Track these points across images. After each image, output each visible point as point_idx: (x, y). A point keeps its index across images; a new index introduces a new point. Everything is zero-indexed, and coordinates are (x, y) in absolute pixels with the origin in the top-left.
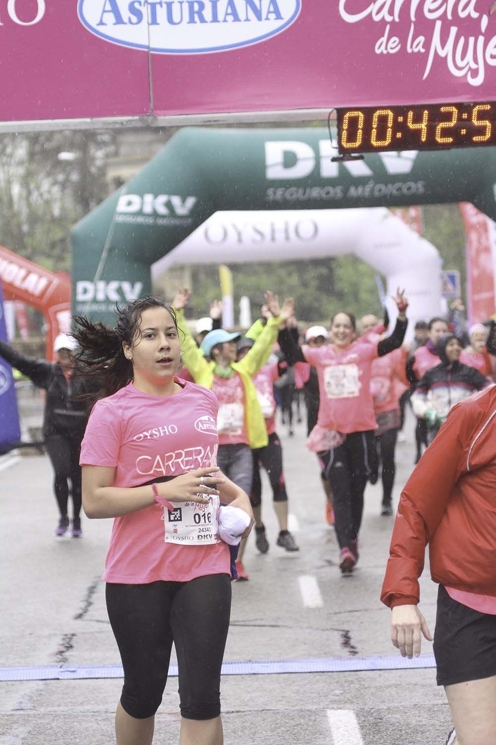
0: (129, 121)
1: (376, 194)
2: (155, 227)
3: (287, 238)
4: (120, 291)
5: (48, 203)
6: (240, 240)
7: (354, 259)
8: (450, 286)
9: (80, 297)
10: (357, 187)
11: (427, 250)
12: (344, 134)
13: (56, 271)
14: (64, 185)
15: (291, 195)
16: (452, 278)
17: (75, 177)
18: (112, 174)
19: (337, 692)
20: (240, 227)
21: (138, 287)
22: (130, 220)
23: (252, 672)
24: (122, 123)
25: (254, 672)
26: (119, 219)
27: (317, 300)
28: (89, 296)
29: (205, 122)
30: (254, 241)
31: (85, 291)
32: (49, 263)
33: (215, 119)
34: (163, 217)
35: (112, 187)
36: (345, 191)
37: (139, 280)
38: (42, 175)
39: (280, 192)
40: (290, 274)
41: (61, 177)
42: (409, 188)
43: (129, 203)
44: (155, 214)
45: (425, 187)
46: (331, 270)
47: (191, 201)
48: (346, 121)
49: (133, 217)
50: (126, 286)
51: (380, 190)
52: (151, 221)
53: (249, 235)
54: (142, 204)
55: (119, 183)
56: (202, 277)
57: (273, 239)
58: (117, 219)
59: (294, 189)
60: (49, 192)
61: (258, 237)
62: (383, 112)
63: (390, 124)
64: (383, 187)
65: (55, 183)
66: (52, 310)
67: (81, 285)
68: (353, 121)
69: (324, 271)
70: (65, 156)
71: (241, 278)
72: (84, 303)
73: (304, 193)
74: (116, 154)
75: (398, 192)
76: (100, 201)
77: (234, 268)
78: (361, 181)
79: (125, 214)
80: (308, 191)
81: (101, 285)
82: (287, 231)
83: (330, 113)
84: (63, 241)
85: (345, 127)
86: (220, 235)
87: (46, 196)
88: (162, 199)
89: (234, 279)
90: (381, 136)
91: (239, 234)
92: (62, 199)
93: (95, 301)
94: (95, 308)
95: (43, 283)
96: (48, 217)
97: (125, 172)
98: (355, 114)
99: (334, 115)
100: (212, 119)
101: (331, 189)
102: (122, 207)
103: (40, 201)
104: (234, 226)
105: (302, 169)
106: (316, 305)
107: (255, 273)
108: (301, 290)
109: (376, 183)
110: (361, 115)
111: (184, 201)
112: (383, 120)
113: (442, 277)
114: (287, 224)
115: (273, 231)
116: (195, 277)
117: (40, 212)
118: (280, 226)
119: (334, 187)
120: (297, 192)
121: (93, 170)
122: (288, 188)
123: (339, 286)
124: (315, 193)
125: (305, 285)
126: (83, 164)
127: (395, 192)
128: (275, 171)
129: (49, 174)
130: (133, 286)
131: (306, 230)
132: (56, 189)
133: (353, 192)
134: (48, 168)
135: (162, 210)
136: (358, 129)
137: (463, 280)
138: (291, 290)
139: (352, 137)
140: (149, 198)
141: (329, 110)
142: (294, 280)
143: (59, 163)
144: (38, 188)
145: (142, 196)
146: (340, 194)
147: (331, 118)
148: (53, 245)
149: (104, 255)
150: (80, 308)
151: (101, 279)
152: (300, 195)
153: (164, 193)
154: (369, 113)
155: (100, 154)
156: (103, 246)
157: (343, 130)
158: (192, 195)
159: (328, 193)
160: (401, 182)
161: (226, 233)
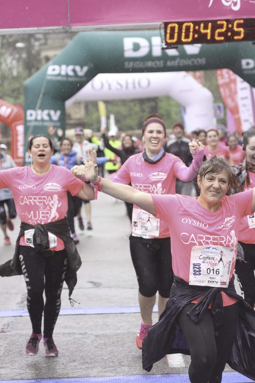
0: (57, 29)
1: (181, 64)
2: (67, 82)
3: (134, 87)
4: (49, 115)
5: (10, 69)
7: (168, 98)
8: (218, 112)
9: (29, 118)
10: (171, 61)
11: (206, 93)
12: (168, 35)
13: (15, 105)
14: (18, 60)
15: (137, 65)
16: (219, 108)
17: (24, 56)
18: (43, 54)
21: (59, 113)
22: (54, 78)
24: (53, 30)
26: (49, 78)
28: (33, 118)
29: (96, 29)
31: (31, 115)
32: (11, 100)
34: (71, 77)
35: (44, 61)
36: (165, 64)
37: (59, 109)
38: (7, 55)
39: (131, 64)
40: (135, 105)
41: (17, 56)
42: (198, 62)
43: (54, 70)
44: (67, 76)
45: (206, 61)
46: (156, 103)
47: (85, 69)
48: (169, 29)
49: (56, 77)
50: (52, 112)
51: (183, 63)
52: (64, 79)
54: (60, 70)
55: (48, 59)
56: (90, 107)
57: (127, 87)
58: (47, 78)
59: (138, 62)
60: (11, 63)
61: (119, 87)
62: (188, 24)
63: (191, 30)
64: (184, 61)
65: (14, 59)
66: (13, 125)
67: (29, 112)
68: (173, 29)
69: (153, 104)
70: (20, 45)
71: (110, 107)
72: (30, 121)
73: (143, 65)
74: (45, 44)
75: (192, 64)
76: (38, 69)
77: (107, 102)
78: (173, 58)
80: (145, 63)
81: (39, 112)
82: (134, 84)
83: (161, 25)
84: (18, 89)
85: (168, 31)
87: (9, 66)
88: (71, 67)
89: (107, 108)
90: (187, 36)
92: (17, 67)
93: (36, 120)
94: (36, 124)
95: (9, 111)
96: (10, 76)
97: (50, 53)
98: (173, 25)
99: (163, 26)
100: (100, 28)
101: (158, 62)
102: (50, 72)
103: (6, 68)
104: (107, 81)
105: (143, 52)
107: (117, 105)
108: (141, 114)
109: (181, 59)
110: (177, 26)
111: (82, 68)
112: (188, 28)
113: (214, 107)
115: (127, 84)
116: (87, 107)
117: (6, 74)
118: (130, 81)
121: (34, 52)
122: (135, 62)
124: (149, 64)
125: (143, 111)
126: (29, 49)
128: (129, 53)
129: (11, 54)
130: (56, 112)
132: (14, 62)
133: (169, 64)
134: (11, 51)
135: (71, 73)
136: (175, 33)
137: (225, 108)
138: (136, 113)
139: (172, 37)
140: (64, 67)
141: (161, 23)
142: (137, 108)
143: (16, 48)
144: (5, 61)
145: (60, 66)
146: (162, 65)
147: (161, 28)
148: (13, 91)
149: (41, 96)
150: (28, 124)
151: (39, 109)
152: (141, 65)
153: (71, 64)
154: (180, 24)
155: (37, 44)
156: (40, 92)
157: (167, 33)
158: (86, 65)
159: (156, 64)
160: (194, 58)
161: (102, 86)
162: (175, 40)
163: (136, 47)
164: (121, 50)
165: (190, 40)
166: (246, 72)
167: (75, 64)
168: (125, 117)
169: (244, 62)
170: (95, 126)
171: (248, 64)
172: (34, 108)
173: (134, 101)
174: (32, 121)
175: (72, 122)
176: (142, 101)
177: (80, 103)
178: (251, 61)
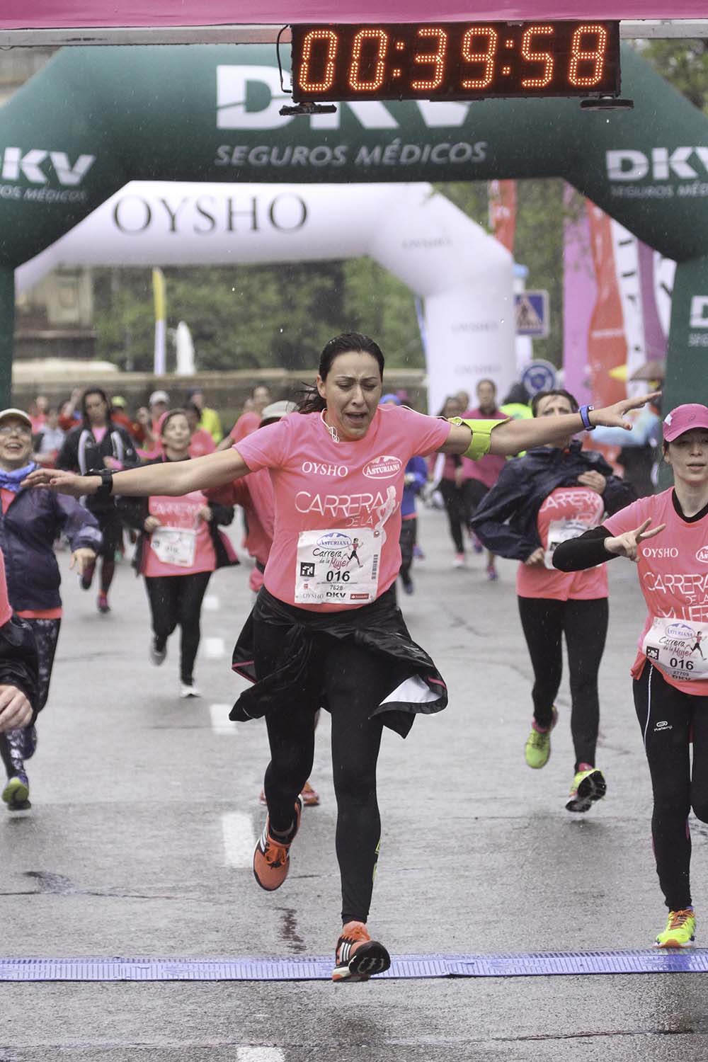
1: (403, 160)
2: (22, 203)
3: (255, 227)
6: (173, 229)
7: (373, 267)
8: (532, 316)
10: (370, 151)
12: (304, 68)
15: (258, 157)
16: (537, 302)
19: (260, 1016)
20: (174, 205)
23: (120, 978)
25: (124, 978)
27: (311, 332)
29: (68, 40)
30: (197, 230)
33: (86, 37)
34: (37, 186)
36: (351, 154)
39: (238, 152)
40: (263, 286)
42: (461, 153)
44: (23, 181)
45: (487, 151)
46: (339, 279)
47: (85, 162)
48: (307, 47)
52: (15, 193)
54: (2, 164)
56: (115, 286)
57: (231, 228)
59: (264, 148)
61: (205, 224)
62: (371, 34)
63: (382, 54)
64: (417, 150)
68: (320, 48)
71: (181, 288)
73: (280, 157)
75: (442, 158)
77: (171, 272)
78: (378, 137)
80: (288, 151)
82: (254, 214)
83: (280, 32)
85: (306, 56)
86: (142, 218)
88: (36, 156)
89: (169, 290)
90: (367, 74)
91: (173, 218)
98: (323, 35)
99: (288, 35)
100: (82, 37)
101: (326, 150)
104: (164, 202)
106: (308, 342)
107: (206, 281)
108: (284, 314)
109: (407, 141)
110: (333, 37)
111: (73, 162)
112: (370, 47)
113: (518, 299)
114: (254, 201)
115: (231, 214)
116: (101, 286)
118: (242, 206)
119: (332, 147)
120: (269, 153)
122: (252, 147)
123: (349, 306)
124: (300, 154)
125: (290, 305)
127: (435, 158)
128: (232, 118)
131: (288, 212)
133: (364, 156)
135: (35, 175)
136: (328, 61)
137: (557, 306)
138: (267, 311)
139: (316, 74)
140: (12, 154)
141: (281, 27)
142: (271, 295)
147: (280, 41)
152: (273, 157)
154: (346, 34)
157: (302, 61)
158: (87, 153)
159: (321, 156)
160: (447, 141)
161: (149, 216)
162: (326, 86)
163: (257, 97)
164: (209, 106)
165: (375, 85)
166: (618, 192)
167: (51, 145)
168: (229, 323)
169: (614, 159)
170: (129, 353)
171: (627, 165)
173: (259, 269)
175: (49, 334)
176: (287, 272)
177: (78, 272)
178: (637, 157)
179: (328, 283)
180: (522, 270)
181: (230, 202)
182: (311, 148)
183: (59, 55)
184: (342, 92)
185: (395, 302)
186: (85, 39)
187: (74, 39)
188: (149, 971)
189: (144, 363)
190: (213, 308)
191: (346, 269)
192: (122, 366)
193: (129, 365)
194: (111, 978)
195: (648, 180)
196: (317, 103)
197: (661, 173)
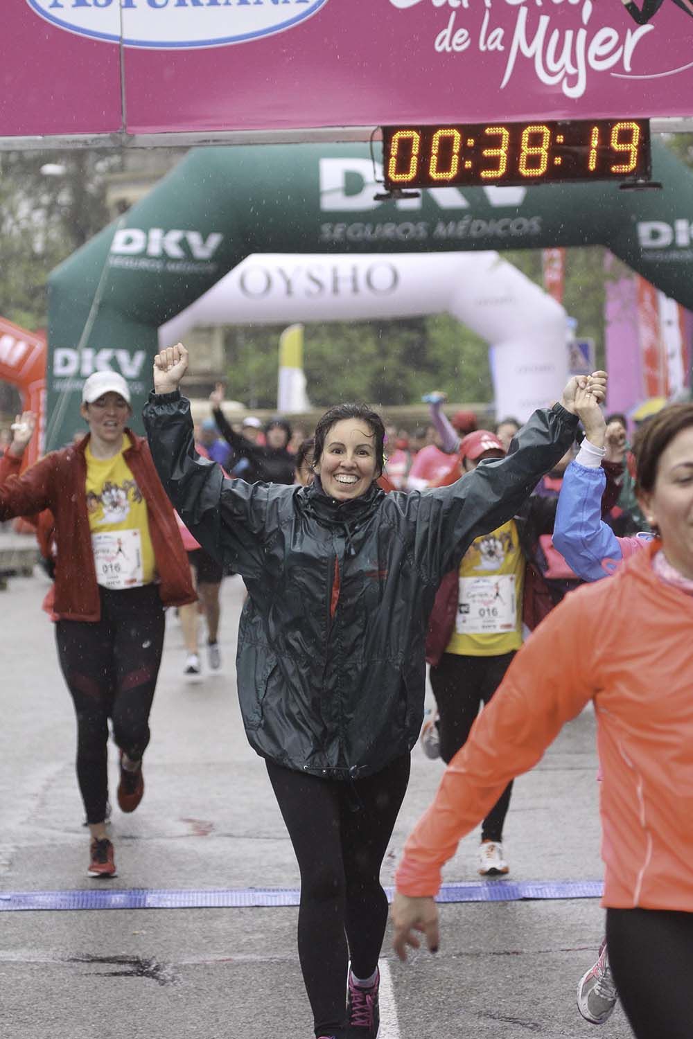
0: (96, 139)
1: (474, 233)
2: (164, 274)
3: (355, 289)
4: (114, 362)
5: (27, 234)
6: (289, 292)
7: (451, 321)
8: (581, 359)
9: (59, 370)
10: (446, 224)
12: (393, 161)
13: (36, 331)
14: (51, 209)
15: (355, 233)
16: (584, 348)
17: (65, 198)
18: (114, 196)
20: (290, 274)
21: (140, 357)
22: (129, 264)
23: (254, 904)
24: (85, 142)
25: (257, 904)
26: (115, 262)
27: (401, 376)
28: (71, 370)
29: (200, 142)
30: (309, 293)
31: (66, 362)
32: (27, 317)
33: (215, 138)
34: (176, 260)
35: (113, 213)
36: (431, 229)
37: (141, 349)
38: (20, 195)
39: (339, 229)
40: (363, 339)
41: (45, 199)
42: (520, 227)
43: (129, 241)
44: (165, 257)
45: (541, 224)
47: (215, 240)
48: (395, 145)
49: (134, 261)
50: (123, 356)
51: (479, 228)
52: (158, 266)
53: (301, 284)
54: (147, 241)
55: (123, 207)
56: (241, 340)
57: (336, 290)
58: (111, 262)
59: (359, 225)
60: (29, 218)
61: (314, 288)
62: (447, 133)
63: (456, 149)
64: (484, 225)
65: (37, 207)
66: (33, 387)
67: (60, 354)
68: (405, 145)
70: (51, 169)
72: (63, 378)
73: (373, 232)
74: (122, 168)
75: (505, 231)
78: (453, 215)
79: (124, 256)
80: (378, 228)
81: (88, 354)
82: (354, 280)
83: (373, 133)
84: (45, 287)
85: (394, 152)
86: (262, 284)
87: (24, 224)
88: (175, 235)
90: (444, 165)
91: (288, 284)
92: (46, 230)
93: (79, 376)
95: (20, 349)
96: (27, 254)
97: (132, 194)
98: (408, 134)
99: (379, 134)
100: (211, 139)
101: (410, 226)
102: (118, 246)
103: (16, 232)
104: (282, 272)
106: (400, 383)
108: (378, 363)
109: (475, 218)
110: (416, 136)
111: (205, 239)
112: (446, 143)
113: (570, 346)
114: (355, 270)
115: (336, 280)
116: (229, 341)
117: (17, 247)
118: (345, 273)
119: (415, 223)
120: (364, 230)
121: (91, 188)
122: (350, 224)
123: (434, 353)
124: (389, 230)
125: (384, 353)
126: (77, 180)
127: (500, 232)
128: (333, 201)
129: (30, 194)
130: (132, 356)
131: (382, 277)
132: (38, 216)
133: (441, 230)
134: (29, 184)
135: (175, 251)
136: (412, 155)
138: (366, 360)
139: (403, 167)
140: (156, 234)
141: (373, 128)
142: (369, 347)
143: (44, 178)
144: (13, 212)
145: (147, 232)
146: (423, 234)
147: (374, 139)
148: (33, 294)
149: (93, 311)
150: (58, 386)
151: (88, 346)
152: (367, 233)
153: (178, 228)
154: (427, 133)
155: (101, 166)
156: (92, 300)
157: (391, 156)
158: (216, 231)
159: (406, 231)
160: (507, 217)
161: (269, 282)
162: (411, 176)
163: (353, 185)
164: (314, 191)
165: (451, 175)
166: (648, 257)
167: (186, 227)
168: (336, 369)
169: (644, 229)
170: (256, 392)
171: (655, 235)
172: (72, 344)
173: (360, 324)
174: (68, 378)
176: (382, 327)
177: (210, 330)
178: (663, 228)
179: (414, 336)
180: (572, 323)
181: (335, 271)
182: (398, 224)
183: (193, 153)
184: (423, 180)
185: (469, 349)
186: (215, 141)
187: (205, 141)
188: (278, 898)
189: (269, 402)
190: (321, 357)
191: (429, 323)
192: (247, 405)
193: (253, 403)
194: (248, 904)
195: (673, 246)
196: (404, 190)
197: (683, 240)
